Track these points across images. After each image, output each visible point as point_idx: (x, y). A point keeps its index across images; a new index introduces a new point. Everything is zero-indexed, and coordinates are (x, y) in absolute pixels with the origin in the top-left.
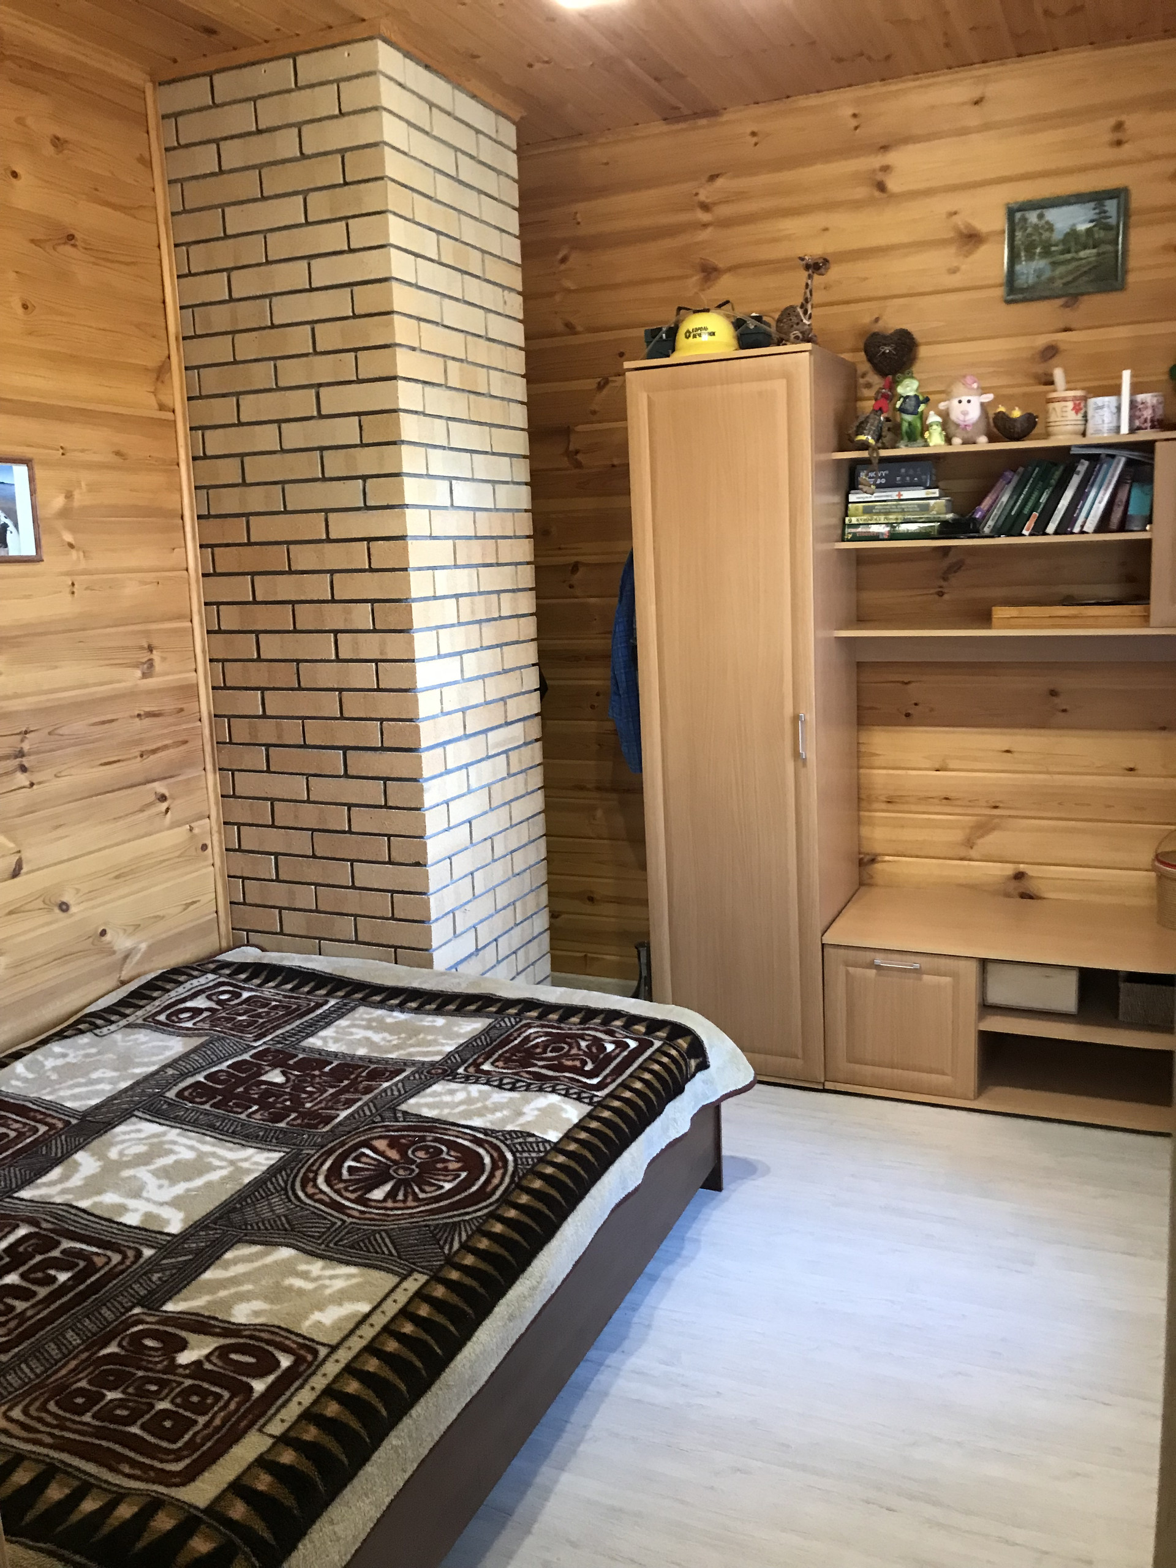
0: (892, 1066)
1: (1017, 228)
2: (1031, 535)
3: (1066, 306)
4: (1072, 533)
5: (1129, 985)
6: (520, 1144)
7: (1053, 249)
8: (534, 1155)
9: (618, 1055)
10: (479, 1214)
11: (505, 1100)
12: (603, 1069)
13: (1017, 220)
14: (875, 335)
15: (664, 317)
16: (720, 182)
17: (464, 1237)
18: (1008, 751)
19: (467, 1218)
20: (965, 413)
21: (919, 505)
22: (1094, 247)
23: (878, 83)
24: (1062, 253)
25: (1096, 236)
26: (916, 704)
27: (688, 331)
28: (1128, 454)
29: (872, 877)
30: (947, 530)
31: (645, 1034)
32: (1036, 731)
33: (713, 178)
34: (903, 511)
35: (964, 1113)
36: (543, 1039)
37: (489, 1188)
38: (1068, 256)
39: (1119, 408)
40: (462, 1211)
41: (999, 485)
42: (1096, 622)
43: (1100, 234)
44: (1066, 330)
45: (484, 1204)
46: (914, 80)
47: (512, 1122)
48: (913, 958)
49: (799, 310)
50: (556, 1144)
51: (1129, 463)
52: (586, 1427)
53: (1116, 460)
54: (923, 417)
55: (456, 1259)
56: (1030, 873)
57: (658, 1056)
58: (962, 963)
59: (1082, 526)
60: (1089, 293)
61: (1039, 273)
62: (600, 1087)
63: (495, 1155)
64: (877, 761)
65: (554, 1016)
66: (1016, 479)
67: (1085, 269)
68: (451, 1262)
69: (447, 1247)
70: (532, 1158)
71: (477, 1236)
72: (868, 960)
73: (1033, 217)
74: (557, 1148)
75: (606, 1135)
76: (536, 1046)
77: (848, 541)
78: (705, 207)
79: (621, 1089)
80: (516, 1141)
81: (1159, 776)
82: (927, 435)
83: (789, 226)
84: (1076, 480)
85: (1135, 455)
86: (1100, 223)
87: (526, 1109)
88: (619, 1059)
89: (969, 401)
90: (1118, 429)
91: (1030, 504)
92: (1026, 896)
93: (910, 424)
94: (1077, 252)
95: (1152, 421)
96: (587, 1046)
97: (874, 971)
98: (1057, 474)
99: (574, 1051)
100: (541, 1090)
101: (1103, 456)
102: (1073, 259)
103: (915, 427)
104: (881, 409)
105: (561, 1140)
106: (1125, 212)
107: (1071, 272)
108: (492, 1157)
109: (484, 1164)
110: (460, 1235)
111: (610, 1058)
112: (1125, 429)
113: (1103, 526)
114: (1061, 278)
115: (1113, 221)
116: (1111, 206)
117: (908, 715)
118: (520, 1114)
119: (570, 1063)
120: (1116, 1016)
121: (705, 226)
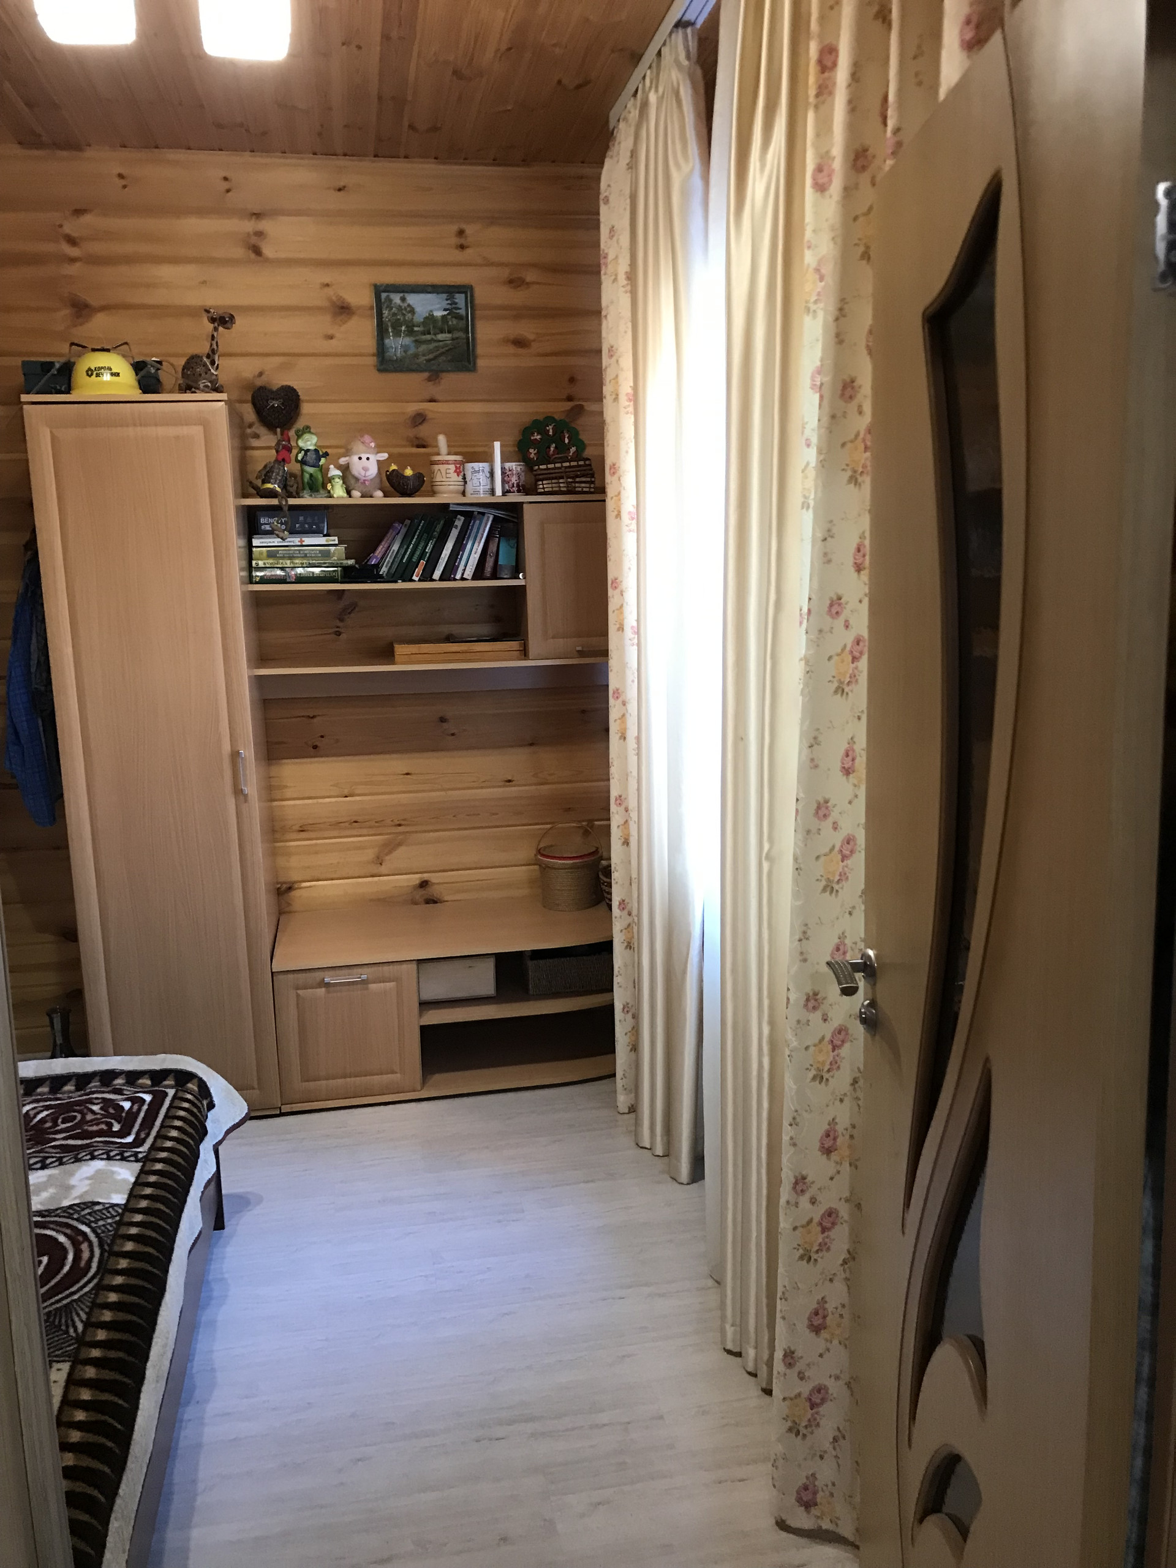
0: (345, 1076)
1: (384, 306)
2: (420, 580)
3: (429, 379)
4: (455, 580)
5: (535, 962)
6: (89, 1214)
7: (416, 329)
8: (109, 1221)
9: (139, 1110)
10: (86, 1289)
11: (45, 1179)
12: (133, 1126)
13: (383, 300)
14: (262, 389)
15: (57, 351)
16: (87, 219)
17: (84, 1316)
18: (407, 774)
19: (76, 1297)
20: (366, 469)
21: (320, 551)
22: (449, 332)
23: (248, 153)
24: (424, 333)
25: (450, 323)
26: (322, 737)
27: (90, 369)
28: (493, 511)
29: (289, 904)
30: (349, 574)
31: (153, 1085)
32: (430, 754)
33: (79, 212)
34: (305, 556)
35: (413, 1105)
36: (45, 1113)
37: (83, 1264)
38: (428, 337)
39: (492, 474)
40: (67, 1292)
41: (390, 535)
42: (482, 656)
43: (453, 322)
44: (432, 400)
45: (86, 1279)
46: (281, 157)
47: (66, 1198)
48: (360, 970)
49: (205, 359)
50: (126, 1205)
51: (496, 518)
52: (194, 1482)
53: (485, 518)
54: (324, 471)
55: (88, 1339)
56: (434, 880)
57: (177, 1103)
58: (404, 966)
59: (463, 574)
60: (448, 371)
61: (405, 349)
62: (139, 1142)
63: (68, 1231)
64: (288, 793)
65: (44, 1089)
66: (403, 531)
67: (443, 350)
68: (82, 1342)
69: (71, 1331)
70: (110, 1224)
71: (96, 1311)
72: (318, 980)
73: (396, 298)
74: (127, 1208)
75: (165, 1184)
76: (43, 1121)
77: (257, 583)
78: (72, 241)
79: (159, 1141)
80: (83, 1213)
81: (531, 785)
82: (329, 487)
83: (166, 272)
84: (454, 533)
85: (500, 514)
86: (452, 311)
87: (73, 1181)
88: (142, 1114)
89: (368, 459)
90: (492, 492)
91: (418, 553)
92: (432, 901)
93: (311, 475)
94: (435, 334)
95: (518, 485)
96: (101, 1109)
97: (323, 989)
98: (438, 528)
99: (89, 1117)
100: (78, 1160)
101: (476, 513)
102: (432, 340)
103: (316, 479)
104: (284, 460)
105: (128, 1200)
106: (471, 302)
107: (431, 352)
108: (65, 1235)
109: (61, 1244)
110: (78, 1315)
111: (132, 1115)
112: (499, 491)
113: (478, 574)
114: (424, 355)
115: (462, 312)
116: (460, 299)
117: (315, 747)
118: (69, 1188)
119: (95, 1128)
120: (527, 990)
121: (73, 260)
